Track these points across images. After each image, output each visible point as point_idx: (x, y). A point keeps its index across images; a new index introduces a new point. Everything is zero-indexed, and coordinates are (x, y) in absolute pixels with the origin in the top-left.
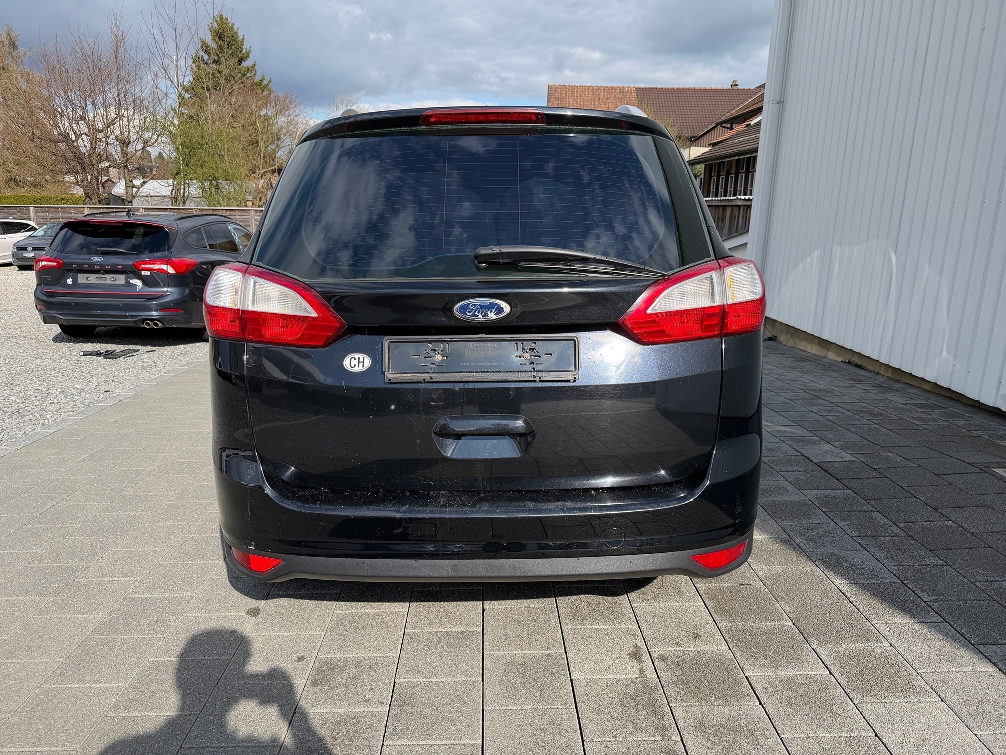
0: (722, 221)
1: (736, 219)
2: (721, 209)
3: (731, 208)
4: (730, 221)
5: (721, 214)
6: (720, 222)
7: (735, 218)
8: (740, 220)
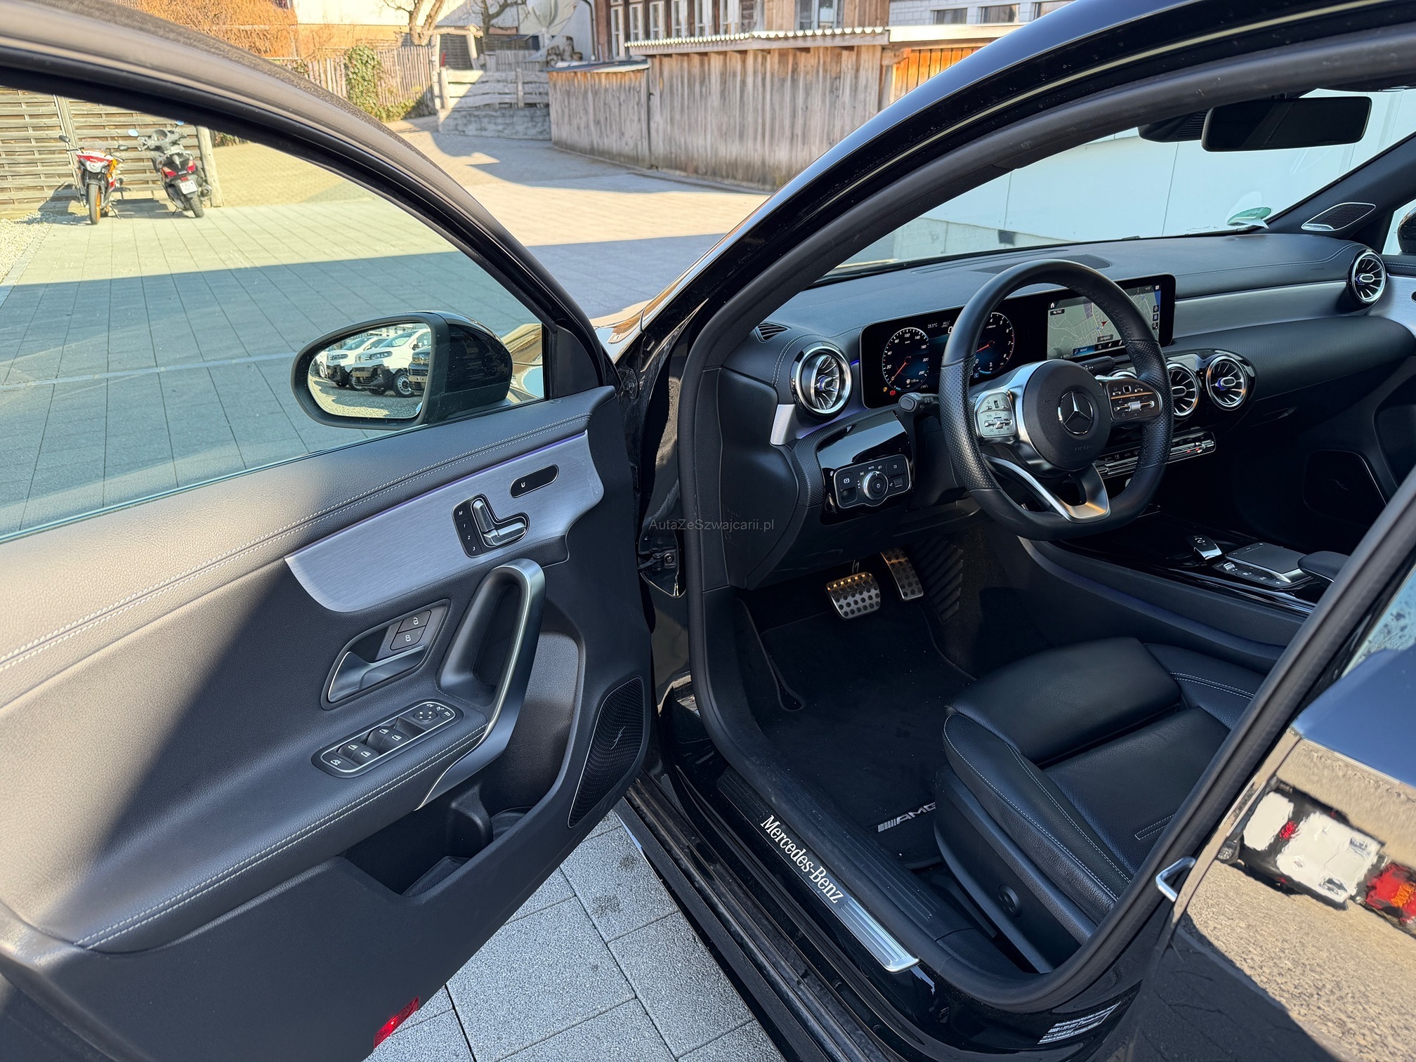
0: (702, 82)
1: (739, 78)
2: (696, 59)
3: (722, 57)
4: (724, 82)
5: (696, 70)
6: (697, 85)
7: (735, 75)
8: (750, 80)
